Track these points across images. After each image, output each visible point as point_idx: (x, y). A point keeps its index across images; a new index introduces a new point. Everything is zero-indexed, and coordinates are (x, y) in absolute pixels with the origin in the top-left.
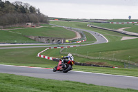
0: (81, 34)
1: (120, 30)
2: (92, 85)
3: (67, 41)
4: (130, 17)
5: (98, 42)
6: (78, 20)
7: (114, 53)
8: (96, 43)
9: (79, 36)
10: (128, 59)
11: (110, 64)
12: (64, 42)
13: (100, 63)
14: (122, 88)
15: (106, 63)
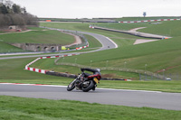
0: (81, 38)
1: (132, 31)
2: (96, 104)
3: (63, 48)
4: (145, 14)
5: (104, 47)
6: (77, 20)
7: (125, 62)
8: (101, 49)
9: (79, 41)
10: (144, 69)
11: (120, 77)
12: (60, 49)
13: (107, 76)
14: (135, 106)
15: (115, 75)
